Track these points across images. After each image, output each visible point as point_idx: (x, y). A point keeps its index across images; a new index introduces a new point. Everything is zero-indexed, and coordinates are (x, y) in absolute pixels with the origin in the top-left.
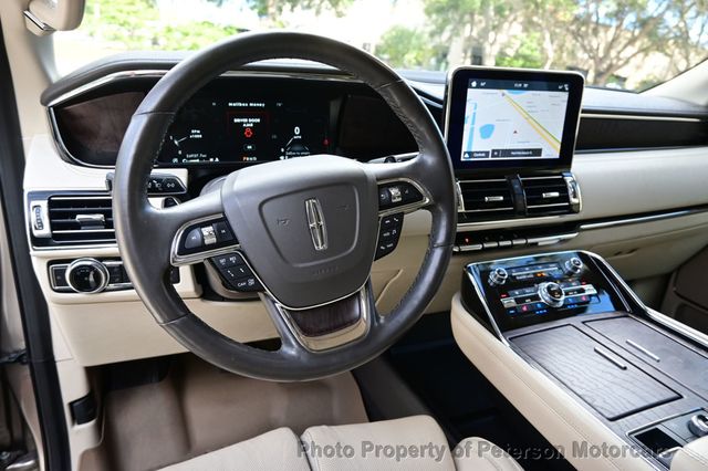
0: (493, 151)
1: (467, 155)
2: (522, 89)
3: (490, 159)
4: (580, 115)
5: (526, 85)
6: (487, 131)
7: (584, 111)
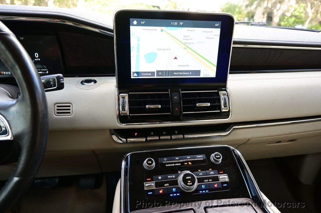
0: (158, 72)
1: (135, 75)
2: (178, 26)
3: (156, 77)
4: (232, 46)
5: (181, 23)
6: (151, 57)
7: (235, 43)
